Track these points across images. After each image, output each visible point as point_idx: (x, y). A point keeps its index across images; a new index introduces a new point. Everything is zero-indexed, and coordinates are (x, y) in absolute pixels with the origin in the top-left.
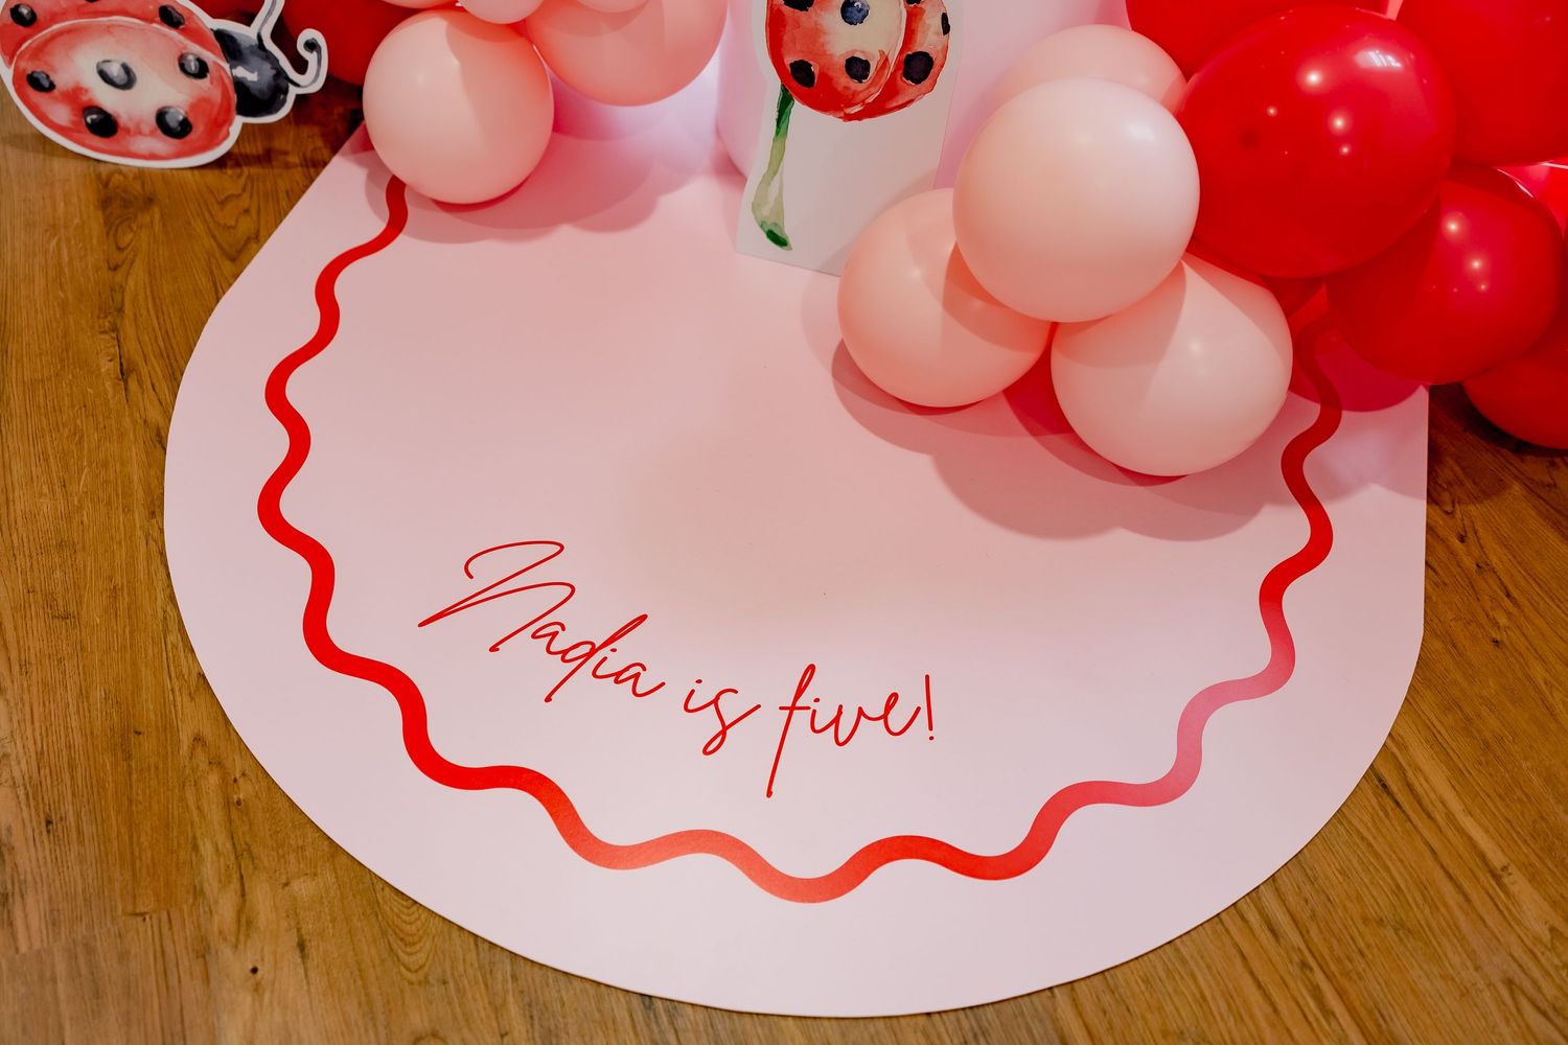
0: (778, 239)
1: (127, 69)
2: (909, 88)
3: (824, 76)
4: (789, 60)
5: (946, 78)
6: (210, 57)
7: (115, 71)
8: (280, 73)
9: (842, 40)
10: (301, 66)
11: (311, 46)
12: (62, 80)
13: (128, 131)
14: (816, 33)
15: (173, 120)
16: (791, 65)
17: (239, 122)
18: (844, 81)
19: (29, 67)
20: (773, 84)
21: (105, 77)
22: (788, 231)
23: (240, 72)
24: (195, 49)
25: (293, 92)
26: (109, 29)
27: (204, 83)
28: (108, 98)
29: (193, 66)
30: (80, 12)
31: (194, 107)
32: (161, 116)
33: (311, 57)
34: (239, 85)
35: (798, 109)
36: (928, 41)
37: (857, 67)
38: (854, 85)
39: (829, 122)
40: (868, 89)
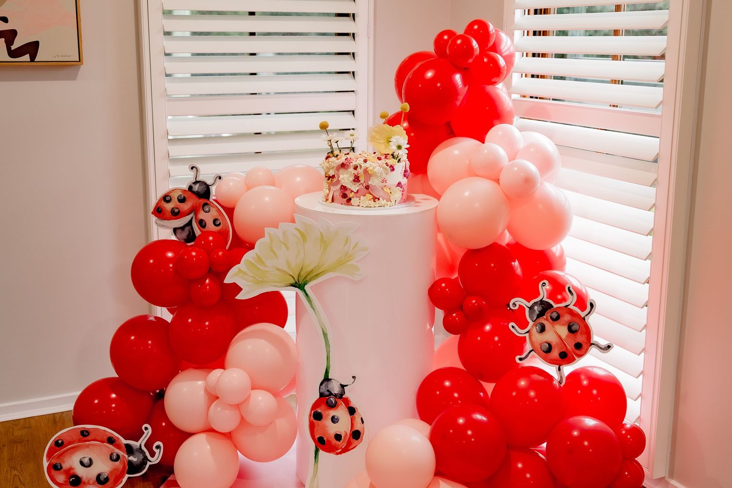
1: (90, 460)
2: (355, 442)
3: (329, 441)
4: (317, 437)
5: (365, 437)
6: (121, 453)
7: (86, 461)
8: (145, 458)
9: (332, 429)
10: (153, 454)
11: (158, 447)
12: (66, 466)
13: (84, 483)
14: (325, 427)
15: (102, 478)
16: (318, 438)
17: (127, 476)
18: (334, 442)
19: (54, 461)
20: (312, 445)
21: (82, 463)
23: (131, 458)
24: (117, 451)
25: (149, 464)
26: (88, 446)
27: (117, 463)
28: (80, 471)
29: (115, 457)
30: (80, 441)
31: (111, 472)
32: (99, 476)
33: (157, 451)
34: (130, 462)
35: (321, 452)
36: (358, 426)
37: (338, 437)
38: (338, 443)
39: (331, 456)
40: (342, 444)
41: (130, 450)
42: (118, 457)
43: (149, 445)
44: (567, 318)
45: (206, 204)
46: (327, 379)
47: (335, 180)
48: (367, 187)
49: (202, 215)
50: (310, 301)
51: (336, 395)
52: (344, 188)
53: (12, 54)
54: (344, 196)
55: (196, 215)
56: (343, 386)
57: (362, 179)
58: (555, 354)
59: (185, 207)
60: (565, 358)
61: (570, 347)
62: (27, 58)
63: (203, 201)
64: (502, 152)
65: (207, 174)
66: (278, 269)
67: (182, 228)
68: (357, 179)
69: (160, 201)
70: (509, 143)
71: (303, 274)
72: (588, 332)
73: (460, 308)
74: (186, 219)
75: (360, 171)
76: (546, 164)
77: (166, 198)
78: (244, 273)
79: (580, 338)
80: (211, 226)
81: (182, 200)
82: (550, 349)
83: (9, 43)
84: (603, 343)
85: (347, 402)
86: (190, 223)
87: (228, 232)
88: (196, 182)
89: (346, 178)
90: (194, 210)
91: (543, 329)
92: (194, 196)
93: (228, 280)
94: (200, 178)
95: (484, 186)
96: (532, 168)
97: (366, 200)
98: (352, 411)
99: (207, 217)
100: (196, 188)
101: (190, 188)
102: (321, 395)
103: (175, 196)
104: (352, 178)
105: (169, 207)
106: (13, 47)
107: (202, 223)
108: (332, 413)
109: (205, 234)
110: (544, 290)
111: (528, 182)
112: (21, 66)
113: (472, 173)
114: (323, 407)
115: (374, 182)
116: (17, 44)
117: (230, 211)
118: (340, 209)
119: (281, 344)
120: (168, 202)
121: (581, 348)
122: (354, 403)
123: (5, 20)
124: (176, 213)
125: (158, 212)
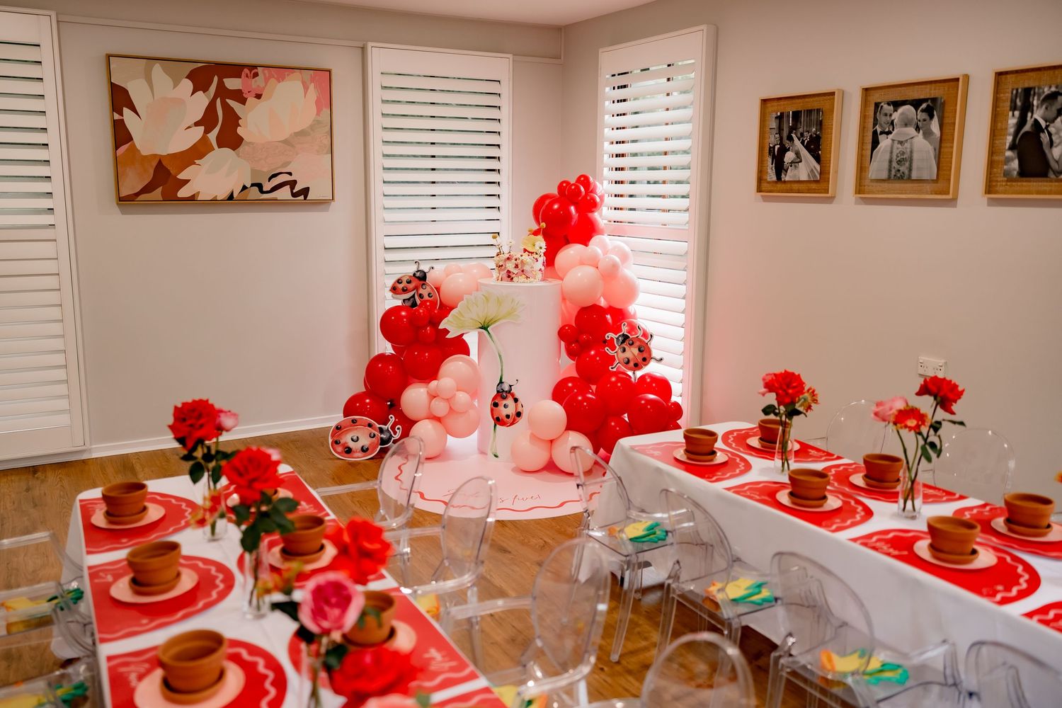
0: (496, 456)
1: (358, 437)
2: (518, 419)
3: (502, 419)
4: (495, 417)
5: (524, 415)
6: (376, 433)
7: (355, 438)
8: (391, 435)
9: (503, 412)
10: (395, 433)
11: (398, 429)
12: (342, 441)
13: (354, 452)
14: (500, 411)
15: (364, 449)
17: (380, 447)
18: (506, 419)
19: (335, 439)
20: (493, 422)
21: (352, 440)
22: (498, 454)
23: (382, 436)
24: (374, 432)
25: (393, 439)
26: (356, 429)
27: (374, 439)
28: (351, 444)
29: (372, 435)
30: (351, 426)
31: (370, 444)
32: (363, 447)
33: (398, 431)
34: (382, 439)
35: (498, 426)
36: (520, 409)
37: (508, 416)
38: (508, 420)
39: (504, 428)
40: (510, 420)
41: (381, 431)
42: (374, 435)
43: (393, 427)
44: (637, 344)
45: (424, 284)
46: (501, 382)
47: (503, 267)
48: (523, 271)
49: (421, 291)
50: (491, 337)
51: (506, 392)
52: (509, 272)
53: (294, 195)
54: (509, 276)
55: (417, 291)
56: (510, 386)
57: (520, 266)
58: (632, 364)
59: (411, 286)
60: (637, 366)
61: (640, 360)
62: (302, 197)
63: (422, 282)
64: (599, 251)
65: (425, 268)
66: (472, 319)
67: (409, 299)
68: (517, 266)
69: (395, 283)
70: (604, 246)
71: (487, 321)
72: (649, 351)
73: (577, 341)
74: (412, 293)
75: (519, 261)
76: (624, 257)
77: (399, 281)
78: (452, 322)
79: (645, 355)
80: (426, 297)
81: (409, 282)
82: (628, 362)
83: (292, 188)
84: (658, 358)
85: (513, 395)
86: (413, 296)
87: (437, 301)
88: (418, 271)
89: (510, 266)
90: (416, 288)
91: (624, 350)
92: (416, 279)
93: (441, 327)
94: (420, 269)
95: (589, 270)
96: (617, 259)
97: (522, 278)
98: (516, 400)
99: (424, 292)
100: (418, 274)
101: (414, 274)
102: (498, 392)
103: (405, 280)
104: (514, 266)
105: (400, 286)
106: (294, 191)
107: (421, 296)
108: (505, 402)
109: (423, 303)
110: (625, 329)
111: (615, 267)
112: (299, 204)
113: (582, 263)
114: (499, 398)
115: (526, 268)
116: (297, 189)
117: (438, 289)
118: (507, 283)
119: (471, 363)
120: (400, 283)
121: (645, 361)
122: (516, 396)
123: (290, 174)
124: (405, 291)
125: (394, 289)
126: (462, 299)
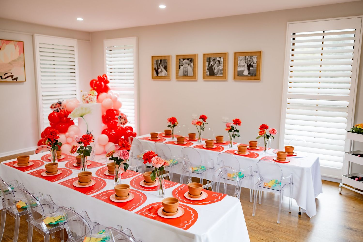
30: (42, 148)
44: (124, 118)
46: (88, 131)
47: (85, 100)
49: (60, 107)
50: (84, 118)
53: (13, 80)
54: (87, 102)
56: (90, 132)
57: (90, 99)
58: (123, 124)
59: (56, 106)
60: (124, 124)
61: (125, 123)
62: (15, 80)
63: (60, 105)
64: (111, 94)
65: (61, 101)
66: (78, 114)
67: (56, 110)
72: (127, 120)
73: (107, 119)
75: (90, 98)
77: (53, 105)
78: (71, 116)
79: (126, 121)
80: (62, 109)
81: (56, 105)
82: (122, 123)
83: (12, 78)
84: (129, 122)
86: (58, 109)
87: (66, 110)
88: (59, 102)
89: (88, 99)
90: (58, 107)
91: (120, 120)
93: (68, 117)
95: (109, 100)
96: (116, 96)
97: (91, 102)
99: (61, 108)
100: (59, 103)
103: (55, 104)
105: (53, 106)
106: (13, 78)
107: (60, 109)
109: (61, 111)
111: (116, 98)
112: (14, 82)
113: (107, 98)
115: (92, 100)
116: (14, 78)
117: (65, 106)
118: (87, 104)
119: (76, 126)
121: (126, 122)
123: (11, 73)
124: (55, 107)
125: (51, 107)
126: (74, 109)
